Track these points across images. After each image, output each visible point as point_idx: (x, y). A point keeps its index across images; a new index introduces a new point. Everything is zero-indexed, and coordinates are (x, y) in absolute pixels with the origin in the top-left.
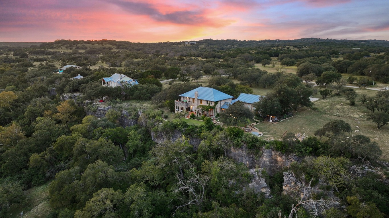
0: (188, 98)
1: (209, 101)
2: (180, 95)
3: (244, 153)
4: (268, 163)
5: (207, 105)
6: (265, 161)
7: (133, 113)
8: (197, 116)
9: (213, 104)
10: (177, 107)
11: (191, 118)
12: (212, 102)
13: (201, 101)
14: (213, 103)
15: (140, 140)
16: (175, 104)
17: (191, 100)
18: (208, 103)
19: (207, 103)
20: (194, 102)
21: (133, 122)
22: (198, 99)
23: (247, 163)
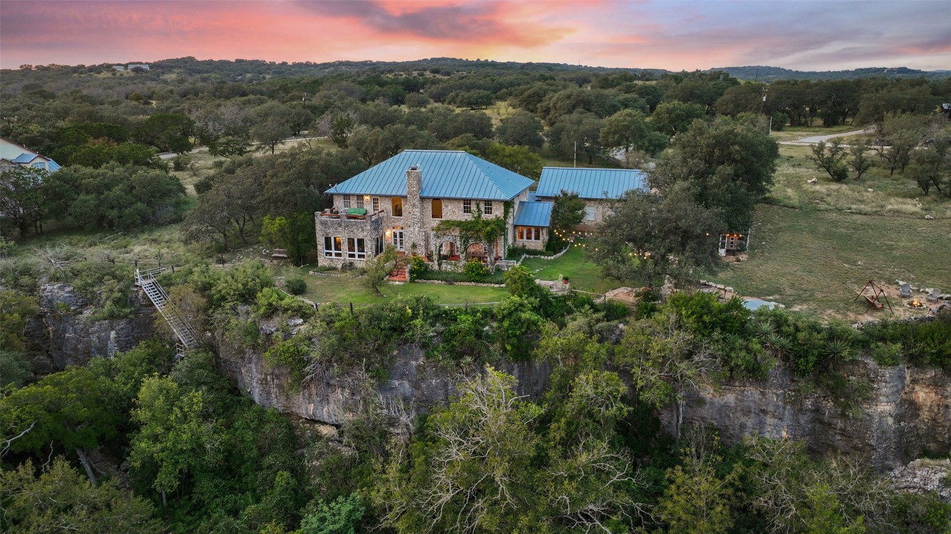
0: (367, 198)
1: (478, 201)
2: (331, 191)
3: (774, 396)
4: (890, 421)
5: (468, 217)
6: (882, 415)
7: (106, 291)
8: (436, 267)
9: (498, 211)
10: (328, 240)
11: (412, 281)
12: (488, 203)
13: (437, 203)
14: (494, 206)
15: (205, 416)
16: (318, 227)
17: (387, 206)
18: (473, 207)
19: (467, 210)
20: (398, 212)
21: (113, 334)
22: (422, 199)
23: (784, 434)
